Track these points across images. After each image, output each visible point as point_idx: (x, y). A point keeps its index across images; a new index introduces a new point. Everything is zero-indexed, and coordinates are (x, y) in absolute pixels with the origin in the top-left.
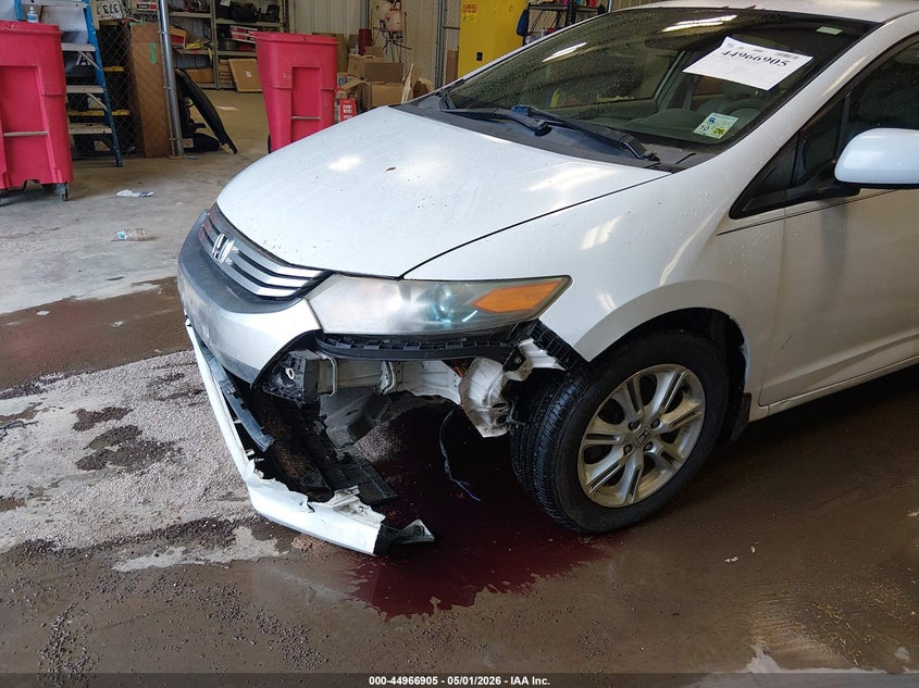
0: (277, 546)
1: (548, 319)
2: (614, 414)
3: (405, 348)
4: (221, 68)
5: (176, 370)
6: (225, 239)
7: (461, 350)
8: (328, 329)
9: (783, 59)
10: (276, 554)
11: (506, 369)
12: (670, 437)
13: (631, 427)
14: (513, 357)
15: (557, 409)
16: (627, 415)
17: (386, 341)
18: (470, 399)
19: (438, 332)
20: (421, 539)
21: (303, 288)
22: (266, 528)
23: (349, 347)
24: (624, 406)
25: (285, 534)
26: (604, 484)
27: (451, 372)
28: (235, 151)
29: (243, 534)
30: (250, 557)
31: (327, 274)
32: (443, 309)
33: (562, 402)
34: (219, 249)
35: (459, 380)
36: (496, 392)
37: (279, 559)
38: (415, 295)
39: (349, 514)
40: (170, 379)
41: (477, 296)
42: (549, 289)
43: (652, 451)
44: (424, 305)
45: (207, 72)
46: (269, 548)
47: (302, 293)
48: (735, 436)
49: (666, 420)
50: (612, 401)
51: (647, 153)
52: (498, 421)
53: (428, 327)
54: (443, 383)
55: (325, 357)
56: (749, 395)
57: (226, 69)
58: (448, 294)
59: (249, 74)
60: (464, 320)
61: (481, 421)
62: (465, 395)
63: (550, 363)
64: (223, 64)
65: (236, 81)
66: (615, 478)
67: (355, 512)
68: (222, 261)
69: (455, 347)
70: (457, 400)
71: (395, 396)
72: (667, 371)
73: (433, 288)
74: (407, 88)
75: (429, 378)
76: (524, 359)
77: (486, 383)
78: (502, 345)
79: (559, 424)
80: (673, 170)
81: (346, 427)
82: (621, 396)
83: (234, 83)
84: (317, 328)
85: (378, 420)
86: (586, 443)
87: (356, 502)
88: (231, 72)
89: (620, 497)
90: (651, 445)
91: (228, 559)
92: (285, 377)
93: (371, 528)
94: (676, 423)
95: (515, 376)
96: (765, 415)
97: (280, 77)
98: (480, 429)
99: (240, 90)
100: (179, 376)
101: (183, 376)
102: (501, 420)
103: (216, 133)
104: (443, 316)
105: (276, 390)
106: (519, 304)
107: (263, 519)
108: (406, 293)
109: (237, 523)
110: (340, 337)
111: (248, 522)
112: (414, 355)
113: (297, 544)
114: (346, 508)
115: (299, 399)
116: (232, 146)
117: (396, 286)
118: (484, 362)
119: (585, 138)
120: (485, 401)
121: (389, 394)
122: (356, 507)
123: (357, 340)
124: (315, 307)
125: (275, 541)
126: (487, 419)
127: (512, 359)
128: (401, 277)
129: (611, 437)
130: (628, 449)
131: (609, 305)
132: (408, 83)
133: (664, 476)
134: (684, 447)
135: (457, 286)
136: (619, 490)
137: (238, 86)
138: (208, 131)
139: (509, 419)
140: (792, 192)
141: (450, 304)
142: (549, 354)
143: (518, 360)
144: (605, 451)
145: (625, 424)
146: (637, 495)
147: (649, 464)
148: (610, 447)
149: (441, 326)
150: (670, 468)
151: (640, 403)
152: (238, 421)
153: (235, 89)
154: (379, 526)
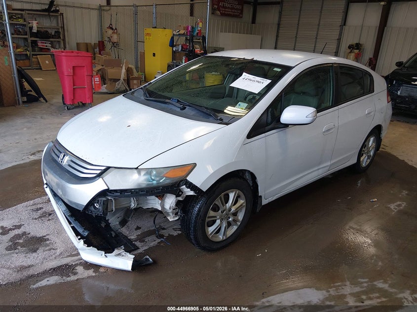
0: (94, 272)
1: (190, 178)
2: (216, 209)
3: (140, 193)
4: (33, 60)
5: (39, 206)
6: (64, 156)
7: (160, 191)
8: (111, 188)
9: (262, 81)
10: (94, 274)
11: (176, 197)
12: (235, 214)
13: (222, 212)
14: (179, 192)
15: (197, 209)
16: (220, 208)
17: (133, 191)
18: (164, 208)
19: (152, 186)
20: (148, 262)
21: (99, 173)
22: (88, 265)
23: (119, 194)
24: (219, 205)
25: (96, 267)
26: (215, 234)
27: (157, 198)
28: (47, 101)
29: (80, 269)
30: (84, 277)
31: (108, 168)
32: (153, 178)
33: (198, 207)
34: (62, 159)
35: (160, 201)
36: (174, 205)
37: (96, 276)
38: (143, 173)
39: (120, 257)
40: (38, 210)
41: (165, 172)
42: (190, 168)
43: (230, 220)
44: (145, 177)
45: (27, 62)
46: (91, 272)
47: (99, 175)
48: (258, 210)
49: (233, 209)
50: (215, 204)
51: (219, 118)
52: (175, 215)
53: (148, 184)
54: (154, 203)
55: (110, 198)
56: (261, 196)
57: (36, 60)
58: (154, 173)
59: (47, 62)
60: (161, 181)
61: (169, 215)
62: (163, 206)
63: (192, 193)
64: (35, 58)
65: (41, 65)
66: (218, 231)
67: (123, 256)
68: (64, 164)
69: (159, 191)
70: (160, 209)
71: (136, 209)
72: (232, 192)
73: (149, 171)
74: (124, 70)
75: (148, 202)
76: (182, 193)
77: (170, 201)
78: (175, 189)
79: (198, 214)
80: (227, 124)
81: (118, 223)
82: (218, 202)
83: (40, 66)
84: (107, 188)
85: (130, 219)
86: (207, 220)
87: (123, 252)
88: (38, 61)
89: (221, 237)
90: (229, 218)
91: (76, 278)
92: (95, 207)
93: (129, 261)
94: (236, 209)
95: (180, 199)
96: (267, 202)
97: (67, 70)
98: (169, 218)
99: (43, 69)
100: (41, 208)
101: (42, 208)
102: (176, 214)
103: (36, 93)
104: (153, 180)
105: (91, 212)
106: (180, 174)
107: (86, 262)
108: (139, 173)
109: (76, 265)
110: (116, 191)
111: (81, 264)
112: (143, 195)
113: (102, 270)
114: (119, 254)
115: (101, 215)
116: (44, 99)
117: (135, 171)
118: (168, 195)
119: (198, 112)
120: (170, 208)
121: (134, 209)
122: (123, 254)
123: (122, 191)
124: (105, 181)
125: (93, 270)
126: (171, 214)
127: (178, 193)
128: (137, 168)
129: (215, 217)
130: (222, 220)
131: (211, 170)
132: (124, 68)
133: (235, 228)
134: (240, 217)
135: (157, 170)
136: (220, 235)
137: (42, 67)
138: (33, 93)
139: (179, 214)
140: (267, 128)
141: (156, 176)
142: (191, 190)
143: (180, 193)
144: (214, 222)
145: (220, 211)
146: (226, 236)
147: (229, 224)
148: (216, 220)
149: (152, 184)
150: (236, 224)
151: (224, 204)
152: (72, 225)
153: (41, 69)
154: (133, 260)
